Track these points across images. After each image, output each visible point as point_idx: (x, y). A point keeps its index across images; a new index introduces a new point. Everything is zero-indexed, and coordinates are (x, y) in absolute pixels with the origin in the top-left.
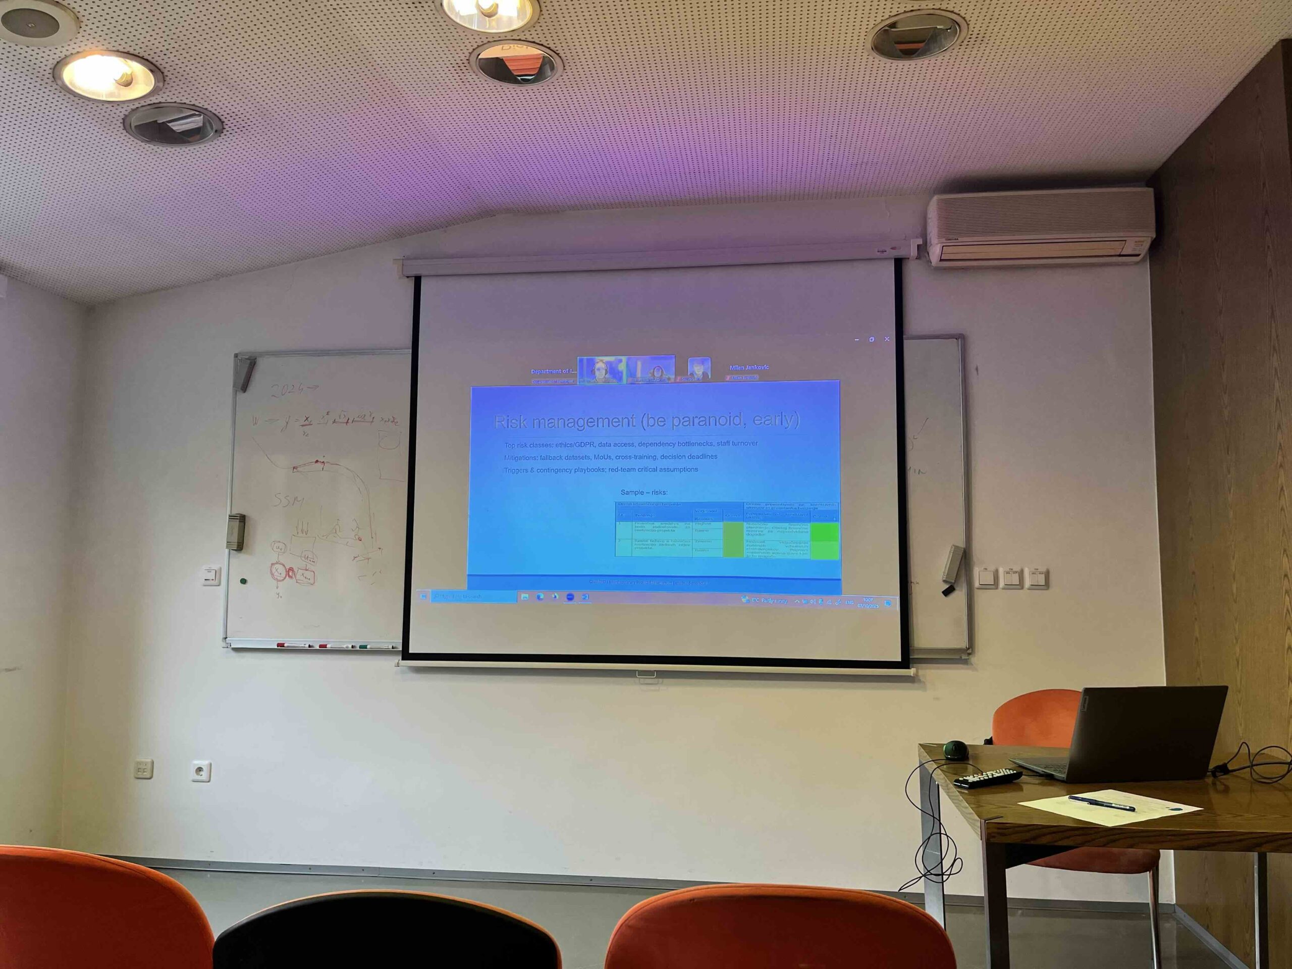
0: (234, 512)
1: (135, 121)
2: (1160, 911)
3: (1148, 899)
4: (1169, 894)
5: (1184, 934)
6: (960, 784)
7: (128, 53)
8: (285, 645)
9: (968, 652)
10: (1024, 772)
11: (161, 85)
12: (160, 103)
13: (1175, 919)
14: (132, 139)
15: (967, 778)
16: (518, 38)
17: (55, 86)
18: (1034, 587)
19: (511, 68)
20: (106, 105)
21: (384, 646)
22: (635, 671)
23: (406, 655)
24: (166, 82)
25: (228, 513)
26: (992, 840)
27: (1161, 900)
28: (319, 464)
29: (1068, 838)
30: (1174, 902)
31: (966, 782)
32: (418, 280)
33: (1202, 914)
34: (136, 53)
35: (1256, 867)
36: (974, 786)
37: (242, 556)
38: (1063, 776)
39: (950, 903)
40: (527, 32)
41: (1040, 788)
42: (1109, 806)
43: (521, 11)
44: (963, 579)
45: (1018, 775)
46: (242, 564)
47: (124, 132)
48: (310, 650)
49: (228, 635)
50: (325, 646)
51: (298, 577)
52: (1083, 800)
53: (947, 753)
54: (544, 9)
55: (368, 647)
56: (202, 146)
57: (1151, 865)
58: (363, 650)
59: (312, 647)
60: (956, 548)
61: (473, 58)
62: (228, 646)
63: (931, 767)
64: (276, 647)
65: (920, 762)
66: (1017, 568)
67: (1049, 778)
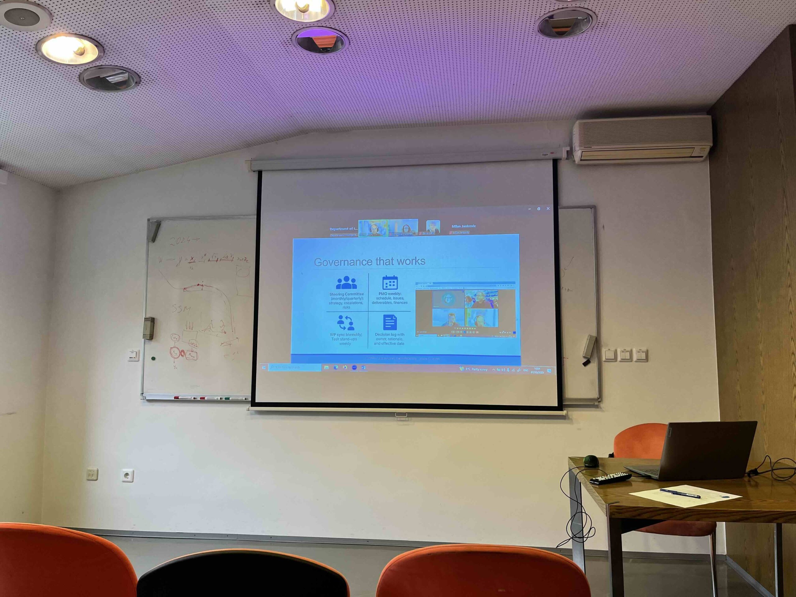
0: (148, 316)
1: (86, 76)
2: (717, 559)
3: (710, 552)
4: (722, 549)
5: (732, 573)
6: (594, 482)
7: (82, 35)
8: (179, 398)
9: (599, 400)
10: (633, 474)
11: (102, 54)
12: (102, 65)
13: (726, 564)
14: (85, 87)
15: (598, 478)
16: (321, 25)
17: (37, 55)
18: (639, 360)
19: (317, 44)
20: (69, 67)
21: (240, 398)
22: (394, 413)
23: (254, 403)
24: (105, 53)
25: (144, 317)
26: (613, 516)
27: (718, 552)
28: (199, 287)
29: (660, 515)
30: (725, 553)
31: (597, 480)
32: (260, 173)
33: (743, 561)
34: (87, 35)
35: (775, 532)
36: (602, 483)
37: (153, 343)
38: (657, 477)
39: (588, 555)
40: (327, 22)
41: (643, 484)
42: (685, 495)
43: (323, 9)
44: (595, 355)
45: (629, 476)
46: (153, 348)
47: (80, 83)
48: (195, 401)
49: (144, 392)
50: (204, 398)
51: (187, 355)
52: (669, 491)
53: (585, 462)
54: (337, 8)
55: (230, 399)
56: (128, 92)
57: (711, 531)
58: (227, 401)
59: (196, 399)
60: (591, 337)
61: (294, 38)
62: (144, 398)
63: (576, 471)
64: (174, 399)
65: (569, 468)
66: (629, 349)
67: (648, 478)
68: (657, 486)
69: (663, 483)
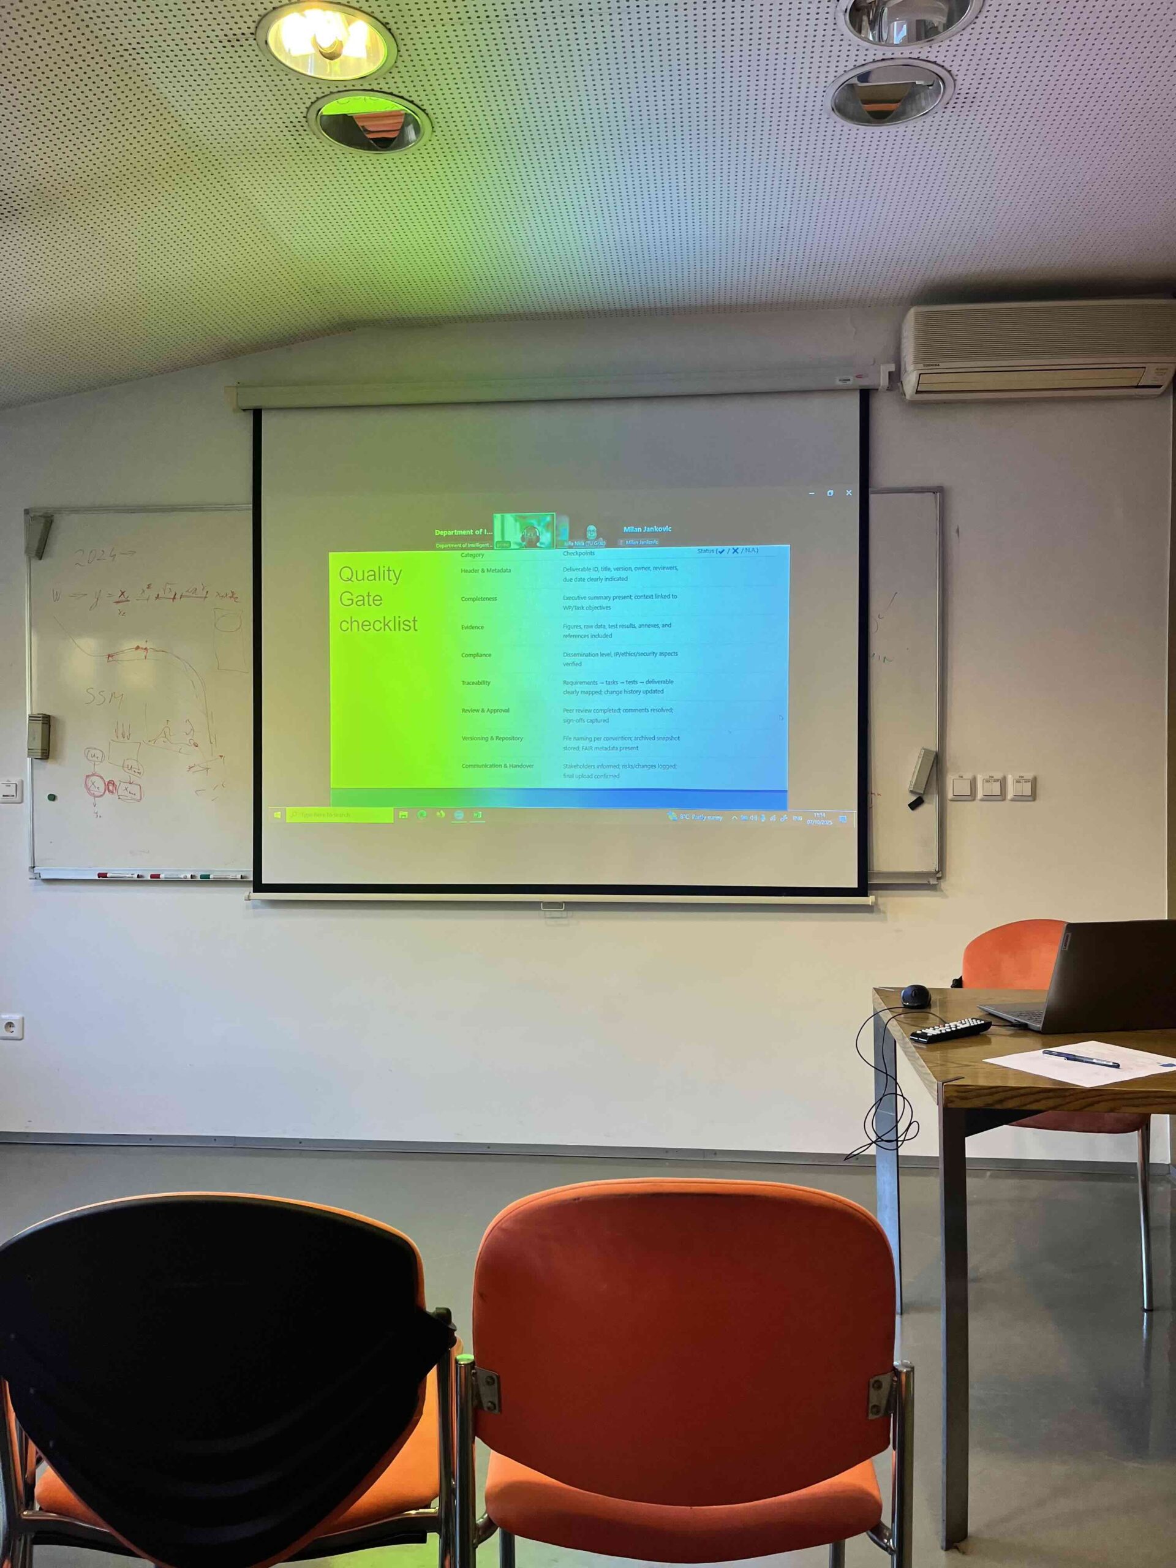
0: (35, 713)
2: (1152, 1171)
3: (1136, 1158)
4: (1162, 1154)
6: (917, 1037)
8: (108, 875)
9: (939, 875)
10: (994, 1021)
13: (1169, 1182)
15: (926, 1031)
16: (370, 87)
18: (1018, 798)
19: (364, 129)
21: (231, 876)
22: (539, 903)
23: (259, 886)
25: (28, 713)
26: (950, 1105)
27: (1152, 1160)
28: (138, 651)
29: (1039, 1100)
30: (1168, 1162)
31: (924, 1035)
32: (257, 414)
36: (934, 1040)
37: (49, 765)
38: (1039, 1025)
40: (381, 81)
41: (1012, 1040)
42: (1089, 1061)
43: (372, 52)
44: (934, 789)
45: (986, 1026)
46: (50, 775)
48: (140, 880)
49: (36, 864)
50: (158, 876)
51: (120, 791)
52: (1060, 1054)
53: (904, 999)
54: (403, 48)
55: (211, 877)
57: (1142, 1125)
58: (205, 880)
59: (142, 877)
60: (927, 752)
61: (312, 115)
62: (36, 877)
63: (886, 1016)
64: (97, 878)
65: (874, 1009)
66: (998, 775)
67: (1022, 1028)
68: (1039, 1046)
69: (1050, 1038)
